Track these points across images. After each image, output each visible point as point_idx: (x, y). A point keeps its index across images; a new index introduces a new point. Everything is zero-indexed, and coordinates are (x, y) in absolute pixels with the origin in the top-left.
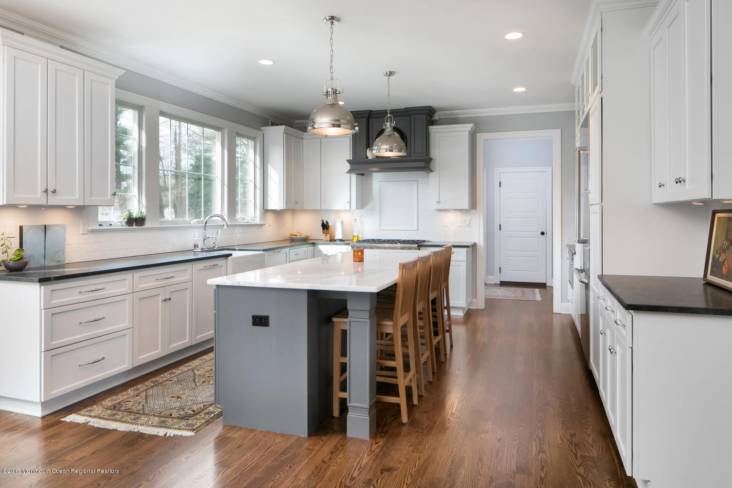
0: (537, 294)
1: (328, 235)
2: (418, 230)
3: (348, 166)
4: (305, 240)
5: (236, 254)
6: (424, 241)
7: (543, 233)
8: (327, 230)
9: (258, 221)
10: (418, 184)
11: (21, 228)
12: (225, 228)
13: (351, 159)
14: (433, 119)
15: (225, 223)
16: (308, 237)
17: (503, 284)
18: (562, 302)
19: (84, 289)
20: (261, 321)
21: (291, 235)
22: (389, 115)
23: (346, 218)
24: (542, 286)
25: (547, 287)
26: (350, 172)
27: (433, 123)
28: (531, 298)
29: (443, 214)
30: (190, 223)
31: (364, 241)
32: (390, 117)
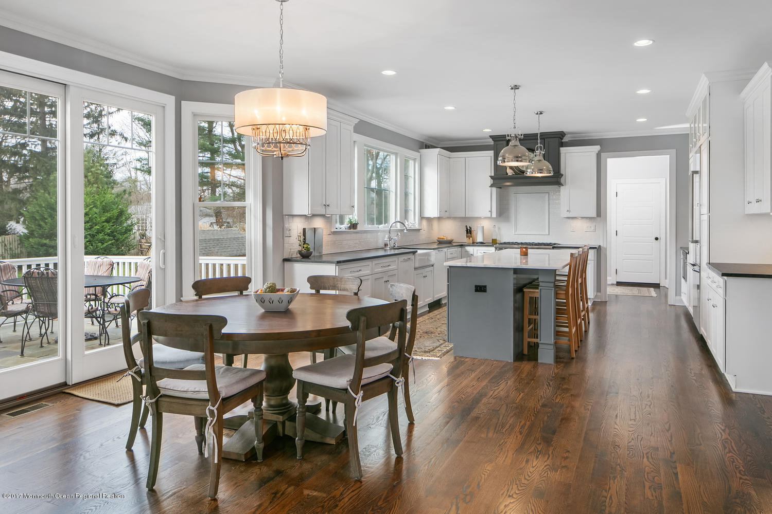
0: (653, 292)
1: (471, 238)
2: (549, 234)
3: (490, 181)
4: (449, 243)
5: (419, 252)
6: (555, 244)
7: (657, 239)
8: (471, 234)
9: (417, 227)
10: (549, 195)
11: (304, 230)
12: (405, 231)
13: (493, 175)
14: (563, 141)
15: (405, 228)
16: (453, 240)
17: (619, 284)
18: (676, 295)
19: (353, 270)
20: (480, 289)
21: (438, 238)
22: (539, 145)
23: (486, 224)
24: (656, 286)
25: (661, 288)
26: (492, 186)
27: (563, 145)
28: (647, 295)
29: (570, 221)
30: (378, 228)
31: (505, 243)
32: (541, 147)
